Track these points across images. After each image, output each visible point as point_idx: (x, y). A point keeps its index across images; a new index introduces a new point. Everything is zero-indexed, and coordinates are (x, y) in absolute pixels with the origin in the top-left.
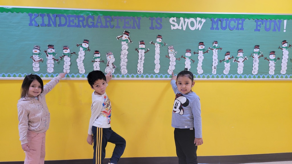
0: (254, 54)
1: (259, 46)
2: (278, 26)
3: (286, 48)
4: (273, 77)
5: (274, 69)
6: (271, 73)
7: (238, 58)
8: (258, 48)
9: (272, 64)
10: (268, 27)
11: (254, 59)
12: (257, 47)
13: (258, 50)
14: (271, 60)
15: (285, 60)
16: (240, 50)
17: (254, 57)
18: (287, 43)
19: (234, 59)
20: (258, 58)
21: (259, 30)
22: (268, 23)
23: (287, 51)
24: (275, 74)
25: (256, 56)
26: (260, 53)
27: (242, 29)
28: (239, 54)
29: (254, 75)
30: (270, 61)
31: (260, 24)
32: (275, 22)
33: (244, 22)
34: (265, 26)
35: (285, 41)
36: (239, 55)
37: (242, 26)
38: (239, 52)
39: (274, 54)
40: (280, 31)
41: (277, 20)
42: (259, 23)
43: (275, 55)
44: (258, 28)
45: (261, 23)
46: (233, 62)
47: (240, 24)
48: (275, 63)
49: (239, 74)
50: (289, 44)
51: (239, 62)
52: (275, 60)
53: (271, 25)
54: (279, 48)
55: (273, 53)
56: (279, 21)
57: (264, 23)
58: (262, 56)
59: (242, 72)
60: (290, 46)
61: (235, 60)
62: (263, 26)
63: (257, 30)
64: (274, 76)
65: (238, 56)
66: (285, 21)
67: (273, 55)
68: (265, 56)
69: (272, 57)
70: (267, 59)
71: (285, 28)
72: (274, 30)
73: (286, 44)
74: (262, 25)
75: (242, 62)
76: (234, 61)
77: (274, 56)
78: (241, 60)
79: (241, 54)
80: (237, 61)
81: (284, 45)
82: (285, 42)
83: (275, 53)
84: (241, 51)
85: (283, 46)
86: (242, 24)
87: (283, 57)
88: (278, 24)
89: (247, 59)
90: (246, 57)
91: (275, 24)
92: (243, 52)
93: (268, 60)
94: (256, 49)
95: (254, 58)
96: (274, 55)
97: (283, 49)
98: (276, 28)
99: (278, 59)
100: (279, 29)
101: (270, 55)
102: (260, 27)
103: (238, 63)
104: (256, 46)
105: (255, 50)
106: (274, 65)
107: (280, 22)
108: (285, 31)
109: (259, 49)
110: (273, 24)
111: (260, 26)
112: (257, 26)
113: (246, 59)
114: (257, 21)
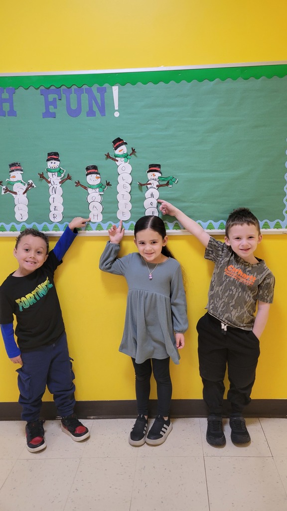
0: (50, 174)
1: (56, 154)
2: (99, 101)
3: (126, 156)
4: (99, 227)
5: (100, 208)
6: (96, 217)
7: (12, 184)
8: (57, 160)
9: (94, 196)
10: (74, 106)
11: (50, 185)
12: (53, 156)
13: (58, 163)
14: (91, 187)
15: (124, 187)
16: (14, 166)
17: (49, 180)
18: (126, 144)
19: (4, 187)
20: (60, 183)
21: (53, 115)
22: (73, 97)
23: (127, 163)
24: (104, 221)
25: (55, 179)
26: (62, 172)
27: (12, 113)
28: (12, 174)
29: (54, 224)
30: (90, 190)
31: (55, 99)
32: (89, 91)
33: (15, 97)
34: (65, 102)
35: (119, 140)
36: (14, 177)
37: (12, 106)
38: (13, 171)
39: (97, 173)
40: (105, 115)
41: (94, 89)
42: (51, 97)
43: (99, 174)
44: (51, 111)
45: (56, 96)
46: (3, 193)
47: (5, 101)
48: (102, 193)
49: (19, 223)
50: (130, 145)
51: (15, 193)
52: (100, 186)
53: (82, 101)
54: (108, 156)
55: (92, 169)
56: (99, 90)
57: (64, 96)
58: (69, 178)
59: (26, 218)
60: (133, 150)
61: (7, 190)
62: (61, 105)
63: (48, 114)
64: (102, 224)
65: (11, 179)
66: (115, 90)
67: (94, 176)
68: (75, 178)
69: (92, 179)
70: (82, 186)
71: (116, 108)
72: (91, 113)
73: (123, 147)
74: (58, 102)
75: (24, 193)
76: (3, 191)
77: (98, 178)
78: (19, 188)
79: (17, 175)
80: (10, 191)
81: (119, 149)
82: (118, 142)
83: (100, 170)
84: (19, 168)
85: (117, 152)
86: (10, 101)
87: (120, 179)
88: (98, 96)
89: (35, 186)
90: (30, 181)
91: (92, 97)
92: (22, 170)
93: (85, 188)
94: (53, 161)
95: (50, 182)
96: (98, 176)
97: (117, 159)
98: (95, 108)
99: (108, 184)
100: (102, 111)
101: (87, 175)
102: (55, 107)
103: (14, 195)
104: (49, 154)
105: (49, 163)
106: (99, 198)
107: (102, 91)
108: (117, 114)
109: (59, 161)
110: (85, 97)
111: (54, 103)
112: (47, 103)
113: (30, 185)
114: (46, 91)
